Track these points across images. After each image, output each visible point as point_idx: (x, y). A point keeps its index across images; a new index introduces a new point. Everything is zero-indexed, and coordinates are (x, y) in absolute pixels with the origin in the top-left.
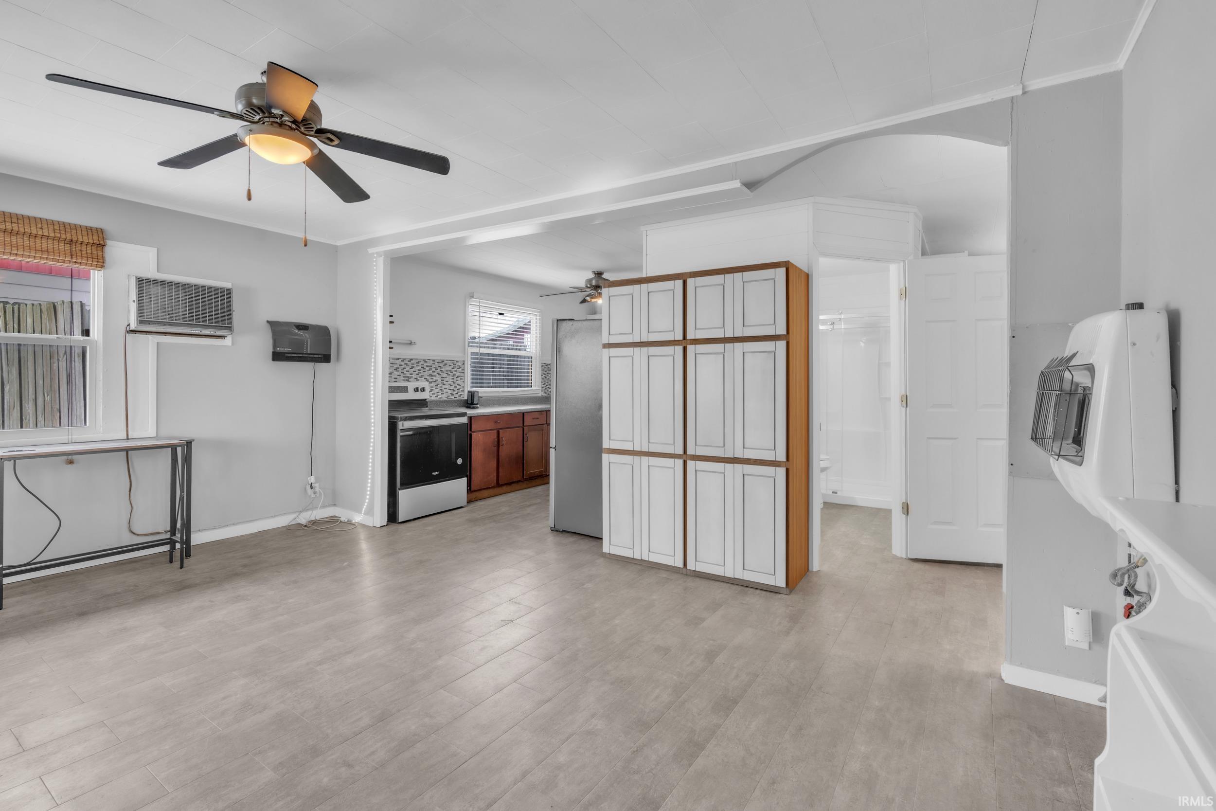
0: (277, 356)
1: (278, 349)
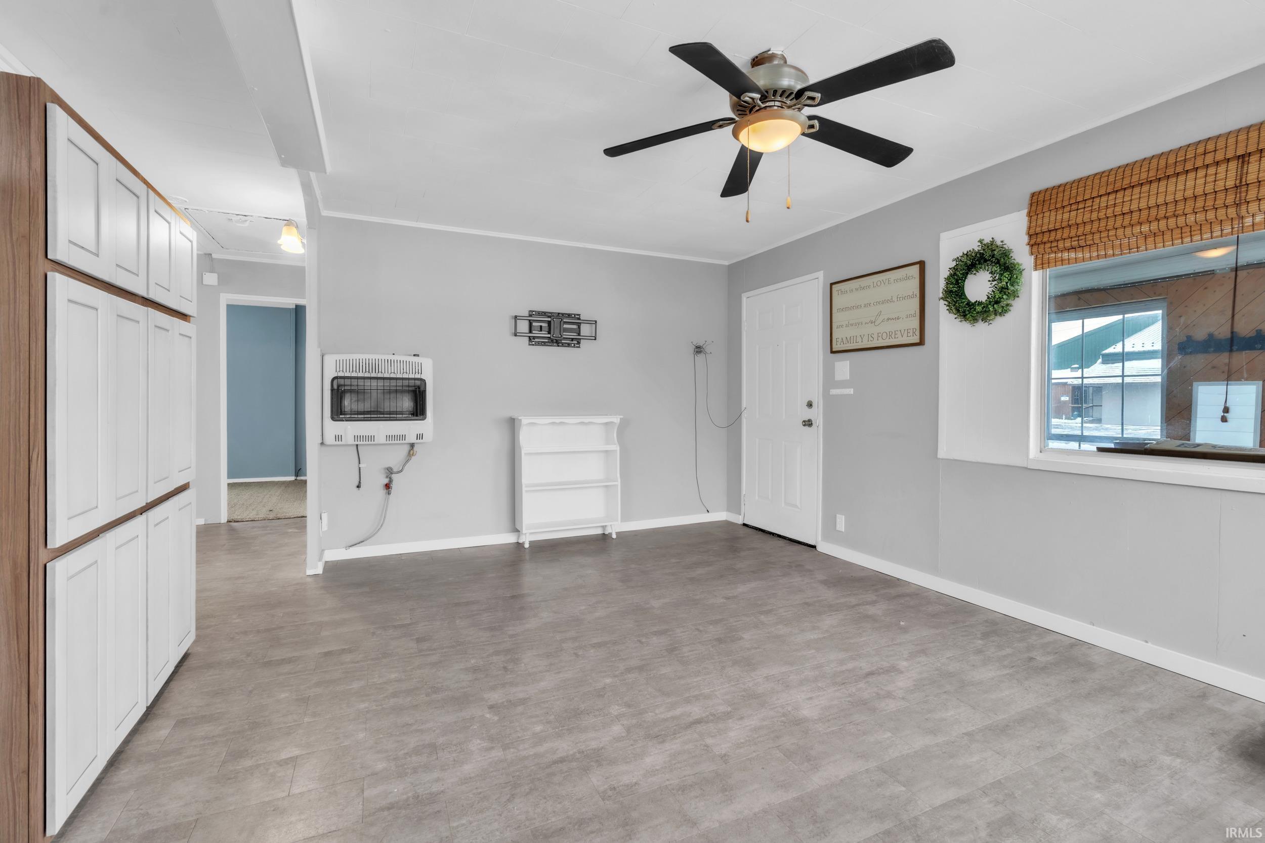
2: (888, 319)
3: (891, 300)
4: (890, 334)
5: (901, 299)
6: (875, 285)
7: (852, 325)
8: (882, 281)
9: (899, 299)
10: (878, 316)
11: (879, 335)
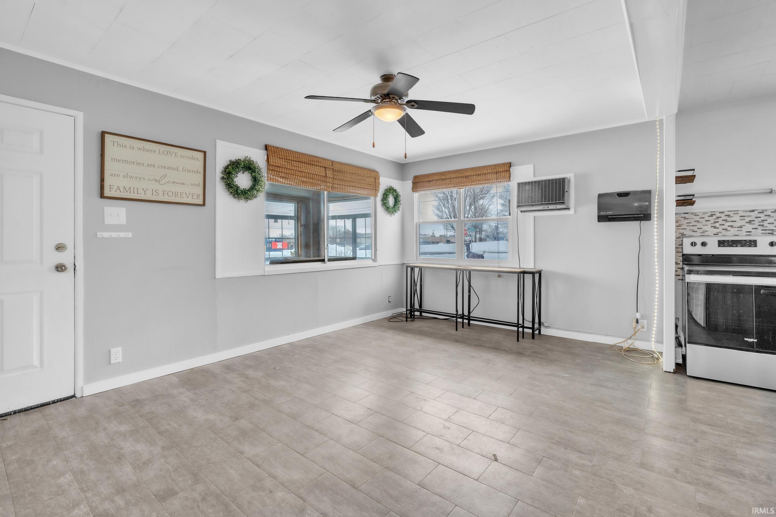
0: (601, 218)
1: (601, 213)
2: (174, 182)
3: (177, 169)
4: (176, 195)
5: (186, 171)
6: (161, 152)
7: (132, 177)
8: (169, 152)
9: (184, 170)
10: (162, 178)
11: (165, 192)
